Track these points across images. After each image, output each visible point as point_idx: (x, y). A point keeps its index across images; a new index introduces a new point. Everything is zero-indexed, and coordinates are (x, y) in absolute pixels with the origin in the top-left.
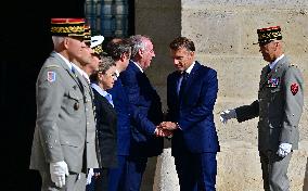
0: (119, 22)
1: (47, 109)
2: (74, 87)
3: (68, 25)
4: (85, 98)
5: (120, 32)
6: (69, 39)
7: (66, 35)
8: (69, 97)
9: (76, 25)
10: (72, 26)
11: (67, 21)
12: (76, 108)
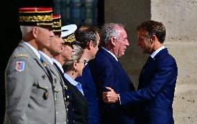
0: (89, 11)
1: (16, 99)
2: (43, 77)
3: (36, 14)
4: (53, 88)
5: (90, 21)
6: (38, 28)
7: (34, 24)
8: (38, 87)
9: (44, 14)
10: (41, 14)
11: (36, 10)
12: (45, 97)
